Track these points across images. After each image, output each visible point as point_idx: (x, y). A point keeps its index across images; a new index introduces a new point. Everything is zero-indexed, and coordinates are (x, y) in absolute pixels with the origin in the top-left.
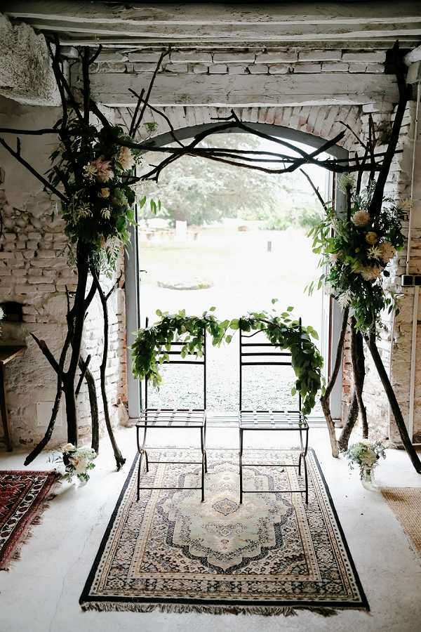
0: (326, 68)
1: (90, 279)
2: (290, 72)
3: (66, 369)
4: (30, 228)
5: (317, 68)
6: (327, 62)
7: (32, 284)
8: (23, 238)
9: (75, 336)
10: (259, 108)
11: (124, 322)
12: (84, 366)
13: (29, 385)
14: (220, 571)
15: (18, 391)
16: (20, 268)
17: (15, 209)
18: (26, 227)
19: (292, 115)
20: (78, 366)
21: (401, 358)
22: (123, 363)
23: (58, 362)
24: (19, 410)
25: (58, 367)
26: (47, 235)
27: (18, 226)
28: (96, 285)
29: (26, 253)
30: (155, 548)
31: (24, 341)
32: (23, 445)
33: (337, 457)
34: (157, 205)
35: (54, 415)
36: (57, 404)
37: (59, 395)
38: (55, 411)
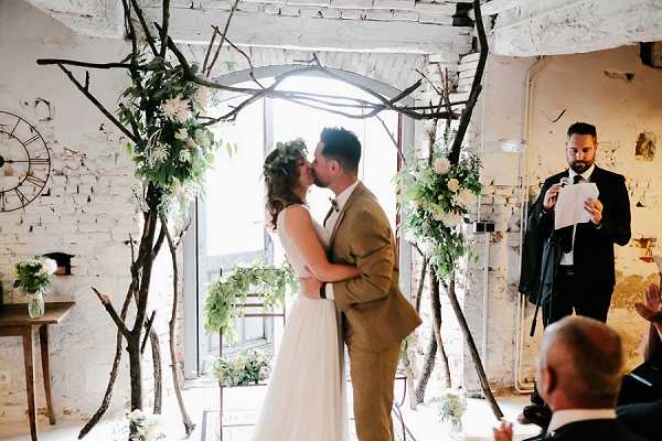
0: (398, 17)
1: (158, 226)
2: (363, 19)
4: (83, 170)
5: (389, 16)
6: (398, 11)
7: (83, 233)
8: (74, 181)
10: (327, 52)
12: (149, 324)
13: (76, 347)
15: (63, 354)
16: (69, 215)
17: (66, 149)
18: (78, 169)
19: (360, 61)
20: (143, 325)
21: (473, 306)
24: (64, 376)
25: (121, 326)
26: (102, 178)
27: (68, 168)
28: (164, 232)
29: (78, 198)
31: (73, 297)
32: (68, 417)
33: (415, 409)
34: (233, 148)
35: (112, 380)
36: (115, 366)
37: (118, 356)
38: (113, 375)
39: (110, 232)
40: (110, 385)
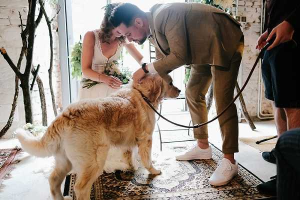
1: (38, 6)
3: (22, 70)
9: (28, 50)
11: (58, 54)
12: (35, 73)
14: (167, 191)
20: (31, 72)
22: (59, 82)
23: (16, 66)
25: (16, 69)
28: (42, 11)
30: (110, 183)
35: (14, 109)
36: (15, 100)
37: (17, 94)
38: (14, 106)
39: (9, 18)
40: (12, 112)
